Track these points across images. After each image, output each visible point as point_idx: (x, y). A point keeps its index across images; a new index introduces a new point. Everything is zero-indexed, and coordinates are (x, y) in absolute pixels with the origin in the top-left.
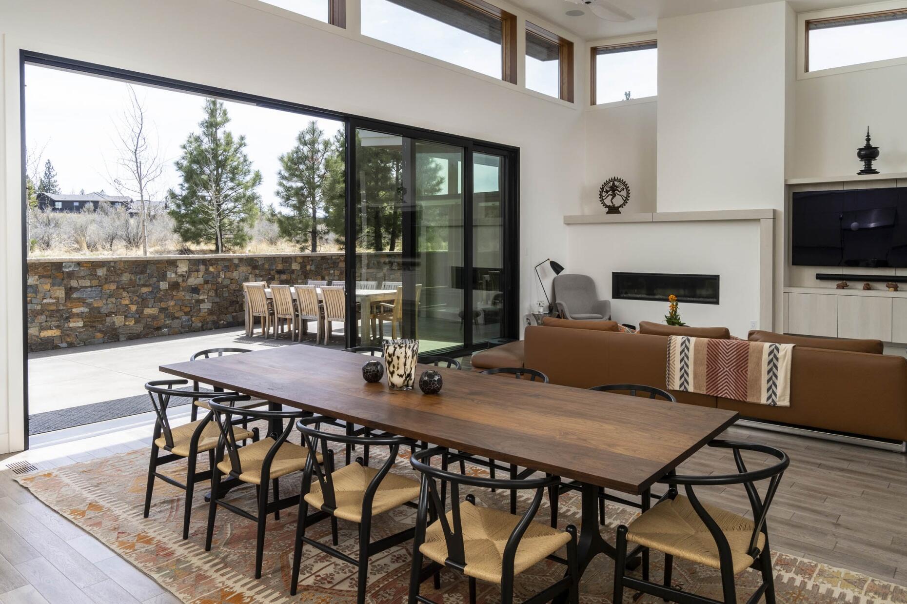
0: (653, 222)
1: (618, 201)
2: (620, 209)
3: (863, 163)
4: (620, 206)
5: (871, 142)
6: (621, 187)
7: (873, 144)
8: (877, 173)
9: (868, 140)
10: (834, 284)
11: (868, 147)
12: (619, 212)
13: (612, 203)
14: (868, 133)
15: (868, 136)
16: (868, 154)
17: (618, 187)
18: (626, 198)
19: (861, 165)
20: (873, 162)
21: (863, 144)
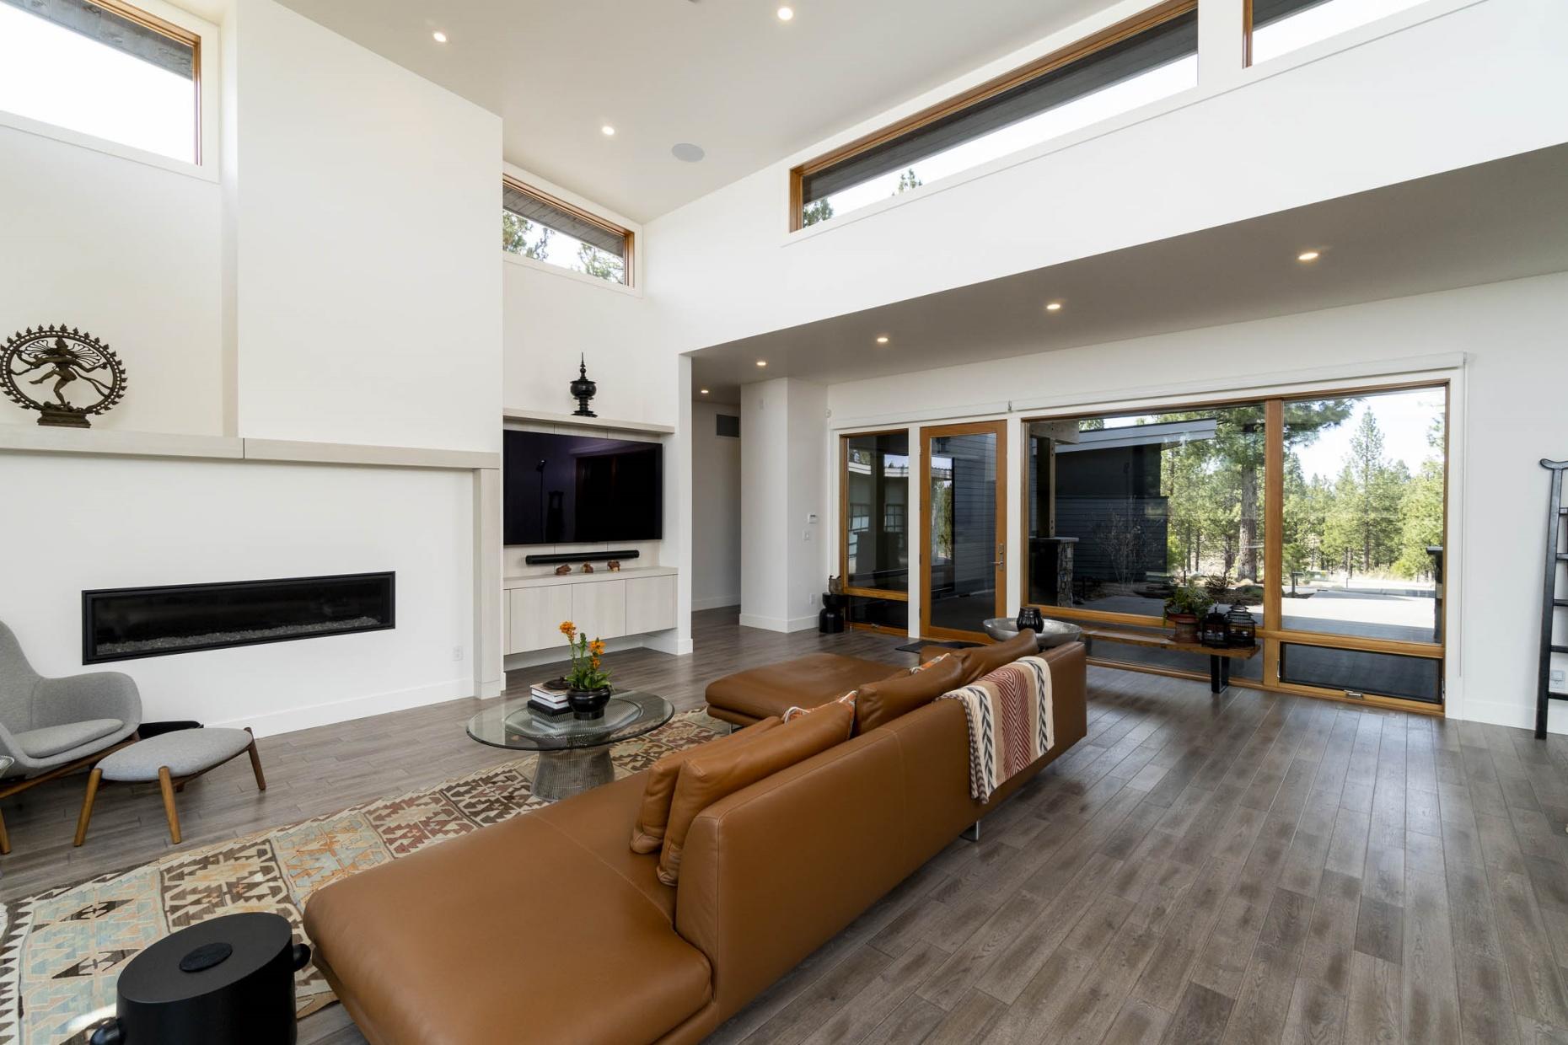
0: (243, 461)
1: (80, 394)
2: (89, 417)
3: (578, 402)
4: (89, 410)
5: (586, 375)
6: (89, 358)
7: (589, 377)
8: (595, 416)
9: (583, 371)
10: (552, 568)
11: (583, 380)
12: (87, 425)
13: (60, 397)
14: (583, 362)
15: (583, 365)
16: (583, 390)
17: (77, 357)
18: (112, 390)
19: (576, 405)
20: (590, 402)
21: (577, 377)
